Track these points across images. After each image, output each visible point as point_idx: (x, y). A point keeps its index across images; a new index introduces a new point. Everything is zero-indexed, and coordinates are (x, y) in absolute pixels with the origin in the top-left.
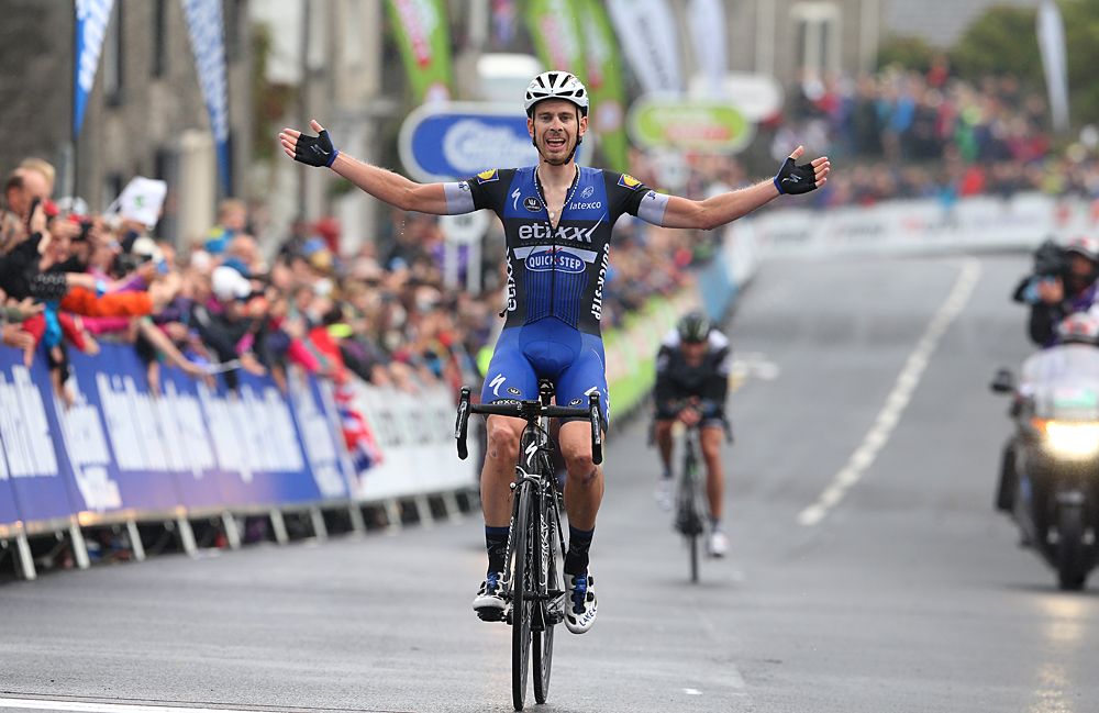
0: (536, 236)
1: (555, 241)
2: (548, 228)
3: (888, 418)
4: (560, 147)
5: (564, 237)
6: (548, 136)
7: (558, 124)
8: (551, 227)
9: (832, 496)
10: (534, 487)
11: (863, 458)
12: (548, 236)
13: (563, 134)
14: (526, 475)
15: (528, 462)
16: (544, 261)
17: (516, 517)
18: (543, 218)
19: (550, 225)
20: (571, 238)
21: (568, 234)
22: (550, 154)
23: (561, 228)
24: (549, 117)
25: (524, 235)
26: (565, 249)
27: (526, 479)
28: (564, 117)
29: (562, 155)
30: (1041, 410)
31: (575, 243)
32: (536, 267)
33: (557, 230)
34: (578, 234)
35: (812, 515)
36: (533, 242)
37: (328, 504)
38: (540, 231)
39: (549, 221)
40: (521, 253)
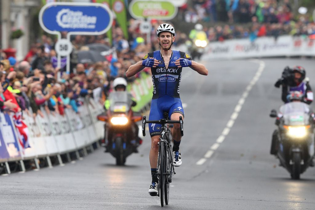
0: (161, 71)
1: (167, 73)
2: (165, 69)
3: (230, 124)
4: (167, 45)
5: (169, 71)
6: (164, 42)
7: (166, 38)
8: (166, 69)
9: (209, 154)
10: (165, 143)
11: (221, 139)
12: (165, 71)
13: (168, 41)
14: (162, 140)
15: (163, 136)
16: (164, 79)
17: (160, 152)
18: (163, 66)
19: (165, 68)
20: (171, 72)
21: (171, 71)
22: (164, 47)
23: (169, 69)
24: (163, 36)
25: (158, 71)
26: (170, 75)
27: (162, 141)
28: (168, 36)
29: (167, 47)
30: (286, 123)
31: (173, 73)
32: (162, 81)
33: (168, 70)
34: (173, 71)
35: (201, 162)
36: (161, 73)
37: (11, 160)
38: (163, 70)
39: (165, 67)
40: (157, 76)
